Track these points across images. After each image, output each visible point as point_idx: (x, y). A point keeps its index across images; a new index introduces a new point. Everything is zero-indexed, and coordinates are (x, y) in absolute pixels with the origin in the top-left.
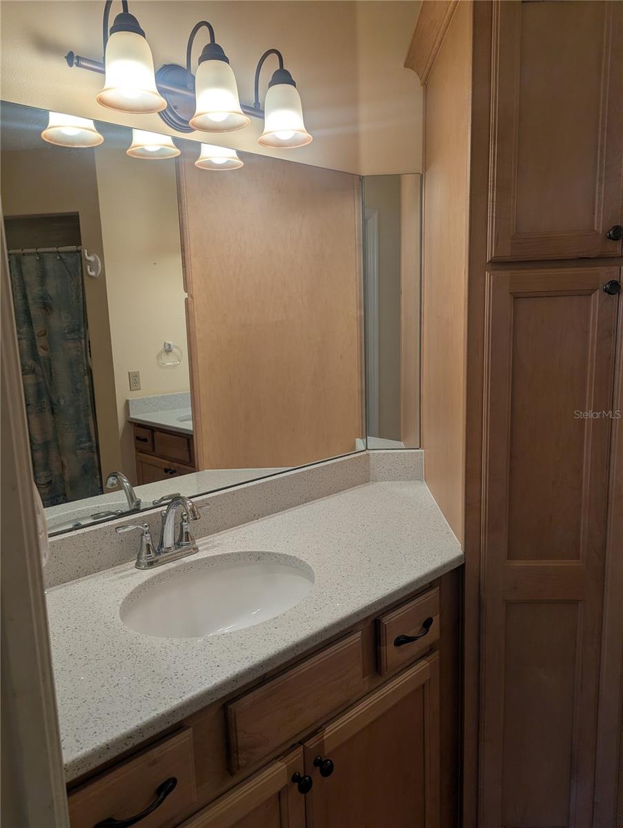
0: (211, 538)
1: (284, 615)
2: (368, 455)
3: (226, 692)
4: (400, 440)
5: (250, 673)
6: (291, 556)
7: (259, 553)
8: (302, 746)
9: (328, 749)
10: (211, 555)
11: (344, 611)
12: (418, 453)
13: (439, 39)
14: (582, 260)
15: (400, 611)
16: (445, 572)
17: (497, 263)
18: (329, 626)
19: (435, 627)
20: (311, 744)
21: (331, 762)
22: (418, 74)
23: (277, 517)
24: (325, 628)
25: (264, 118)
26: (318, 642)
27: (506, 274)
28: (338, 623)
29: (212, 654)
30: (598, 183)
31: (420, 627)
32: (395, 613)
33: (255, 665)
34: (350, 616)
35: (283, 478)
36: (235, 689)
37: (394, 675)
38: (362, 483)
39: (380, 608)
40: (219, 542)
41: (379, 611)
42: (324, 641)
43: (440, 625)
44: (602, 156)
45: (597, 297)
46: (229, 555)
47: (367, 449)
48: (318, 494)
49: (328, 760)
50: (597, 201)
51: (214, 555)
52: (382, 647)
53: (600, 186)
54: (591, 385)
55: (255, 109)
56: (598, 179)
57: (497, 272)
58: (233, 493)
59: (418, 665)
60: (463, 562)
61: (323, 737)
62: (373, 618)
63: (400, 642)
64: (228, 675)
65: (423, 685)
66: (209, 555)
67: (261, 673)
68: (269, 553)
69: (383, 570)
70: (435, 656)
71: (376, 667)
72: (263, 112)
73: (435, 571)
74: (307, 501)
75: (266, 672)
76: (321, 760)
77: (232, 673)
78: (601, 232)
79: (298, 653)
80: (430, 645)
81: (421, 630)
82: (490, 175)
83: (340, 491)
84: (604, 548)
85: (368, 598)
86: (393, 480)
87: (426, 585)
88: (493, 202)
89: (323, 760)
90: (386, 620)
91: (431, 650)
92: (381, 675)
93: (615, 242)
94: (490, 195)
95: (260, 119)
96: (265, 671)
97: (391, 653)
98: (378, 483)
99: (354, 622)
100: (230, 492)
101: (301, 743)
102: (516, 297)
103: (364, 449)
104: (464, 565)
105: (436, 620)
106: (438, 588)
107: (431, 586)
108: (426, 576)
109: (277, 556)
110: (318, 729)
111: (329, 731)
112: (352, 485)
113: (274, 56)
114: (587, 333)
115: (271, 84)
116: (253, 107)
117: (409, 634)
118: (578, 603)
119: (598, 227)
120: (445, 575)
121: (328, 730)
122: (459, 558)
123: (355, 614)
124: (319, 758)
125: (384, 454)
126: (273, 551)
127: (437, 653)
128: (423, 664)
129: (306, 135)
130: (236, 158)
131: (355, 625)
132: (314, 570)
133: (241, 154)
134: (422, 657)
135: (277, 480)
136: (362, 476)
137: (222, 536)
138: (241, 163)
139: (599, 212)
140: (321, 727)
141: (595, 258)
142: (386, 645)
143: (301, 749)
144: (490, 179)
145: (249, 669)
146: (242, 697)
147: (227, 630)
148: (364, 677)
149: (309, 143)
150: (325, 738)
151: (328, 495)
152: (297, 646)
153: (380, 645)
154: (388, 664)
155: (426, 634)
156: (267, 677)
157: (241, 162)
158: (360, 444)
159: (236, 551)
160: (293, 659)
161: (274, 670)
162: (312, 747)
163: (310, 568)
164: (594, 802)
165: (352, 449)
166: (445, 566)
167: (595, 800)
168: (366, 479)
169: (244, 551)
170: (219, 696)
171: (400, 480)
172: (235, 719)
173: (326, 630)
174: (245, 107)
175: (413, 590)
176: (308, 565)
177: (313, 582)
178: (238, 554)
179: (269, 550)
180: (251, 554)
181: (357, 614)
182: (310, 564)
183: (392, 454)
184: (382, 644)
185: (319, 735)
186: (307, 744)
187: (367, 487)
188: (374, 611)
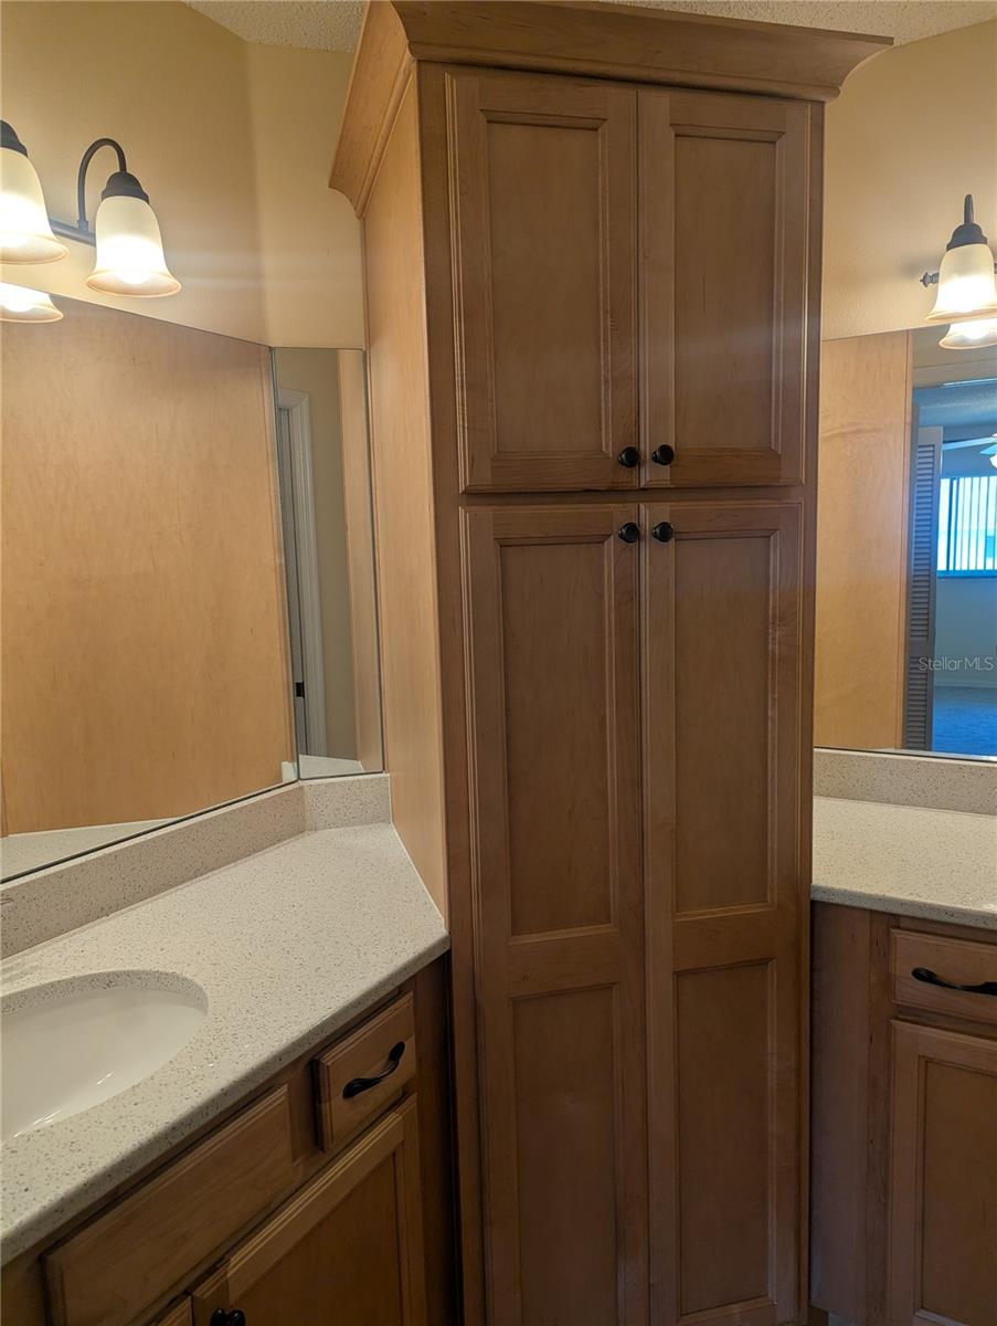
0: (19, 958)
1: (152, 1078)
2: (301, 788)
3: (41, 1235)
4: (356, 759)
5: (86, 1192)
6: (166, 974)
7: (108, 975)
8: (189, 1298)
9: (234, 1295)
10: (18, 990)
11: (256, 1055)
12: (380, 779)
13: (376, 155)
14: (589, 493)
15: (350, 1039)
16: (421, 967)
17: (474, 495)
18: (231, 1086)
19: (408, 1058)
20: (205, 1291)
21: (241, 1313)
22: (351, 201)
23: (143, 908)
24: (222, 1090)
25: (95, 245)
26: (211, 1117)
27: (487, 512)
28: (247, 1077)
29: (15, 1170)
30: (603, 388)
31: (385, 1060)
32: (344, 1044)
33: (96, 1176)
34: (267, 1063)
35: (153, 840)
36: (58, 1224)
37: (347, 1146)
38: (293, 835)
39: (317, 1041)
40: (35, 964)
41: (315, 1046)
42: (221, 1113)
43: (417, 1053)
44: (606, 349)
45: (611, 545)
46: (52, 985)
47: (299, 778)
48: (217, 859)
49: (235, 1312)
50: (603, 413)
51: (24, 988)
52: (323, 1106)
53: (606, 390)
54: (611, 670)
55: (78, 230)
56: (603, 382)
57: (474, 508)
58: (60, 875)
59: (384, 1124)
60: (448, 948)
61: (226, 1273)
62: (306, 1060)
63: (351, 1091)
64: (46, 1203)
65: (394, 1154)
66: (13, 991)
67: (109, 1187)
68: (128, 974)
69: (324, 977)
70: (411, 1103)
71: (315, 1138)
72: (94, 235)
73: (405, 968)
74: (197, 874)
75: (118, 1183)
76: (223, 1314)
77: (53, 1198)
78: (611, 455)
79: (175, 1142)
80: (403, 1087)
81: (387, 1064)
82: (457, 367)
83: (255, 851)
84: (642, 902)
85: (296, 1028)
86: (342, 825)
87: (393, 991)
88: (463, 405)
89: (227, 1313)
90: (328, 1059)
91: (405, 1093)
92: (322, 1149)
93: (628, 469)
94: (458, 395)
95: (88, 247)
96: (116, 1182)
97: (339, 1112)
98: (320, 832)
99: (273, 1072)
100: (54, 874)
101: (187, 1293)
102: (504, 545)
103: (295, 779)
104: (449, 952)
105: (410, 1046)
106: (411, 994)
107: (400, 991)
108: (391, 978)
109: (143, 976)
110: (217, 1263)
111: (237, 1261)
112: (277, 839)
113: (110, 149)
114: (602, 596)
115: (105, 195)
116: (77, 226)
117: (368, 1076)
118: (611, 988)
119: (607, 447)
120: (419, 972)
121: (234, 1260)
122: (442, 942)
123: (275, 1057)
124: (220, 1311)
125: (327, 785)
126: (135, 968)
127: (414, 1097)
128: (393, 1119)
129: (170, 281)
130: (49, 306)
131: (278, 1075)
132: (207, 992)
133: (58, 301)
134: (390, 1109)
135: (141, 844)
136: (293, 823)
137: (40, 952)
138: (60, 315)
139: (607, 427)
140: (222, 1258)
141: (607, 491)
142: (330, 1100)
143: (187, 1302)
144: (458, 372)
145: (85, 1185)
146: (76, 1234)
147: (49, 1120)
148: (294, 1159)
149: (175, 292)
150: (229, 1275)
151: (234, 861)
152: (174, 1128)
153: (320, 1102)
154: (335, 1130)
155: (393, 1070)
156: (120, 1192)
157: (59, 313)
158: (288, 771)
159: (64, 977)
160: (167, 1153)
161: (131, 1178)
162: (205, 1297)
163: (201, 989)
164: (649, 1285)
165: (276, 780)
166: (420, 957)
167: (651, 1281)
168: (299, 829)
169: (81, 974)
170: (28, 1245)
171: (354, 824)
172: (62, 1276)
173: (225, 1093)
174: (59, 226)
175: (370, 1003)
176: (197, 986)
177: (206, 1012)
178: (70, 982)
179: (128, 968)
180: (93, 980)
181: (278, 1057)
182: (200, 983)
183: (340, 784)
184: (323, 1100)
185: (219, 1273)
186: (197, 1293)
187: (300, 841)
188: (306, 1048)
